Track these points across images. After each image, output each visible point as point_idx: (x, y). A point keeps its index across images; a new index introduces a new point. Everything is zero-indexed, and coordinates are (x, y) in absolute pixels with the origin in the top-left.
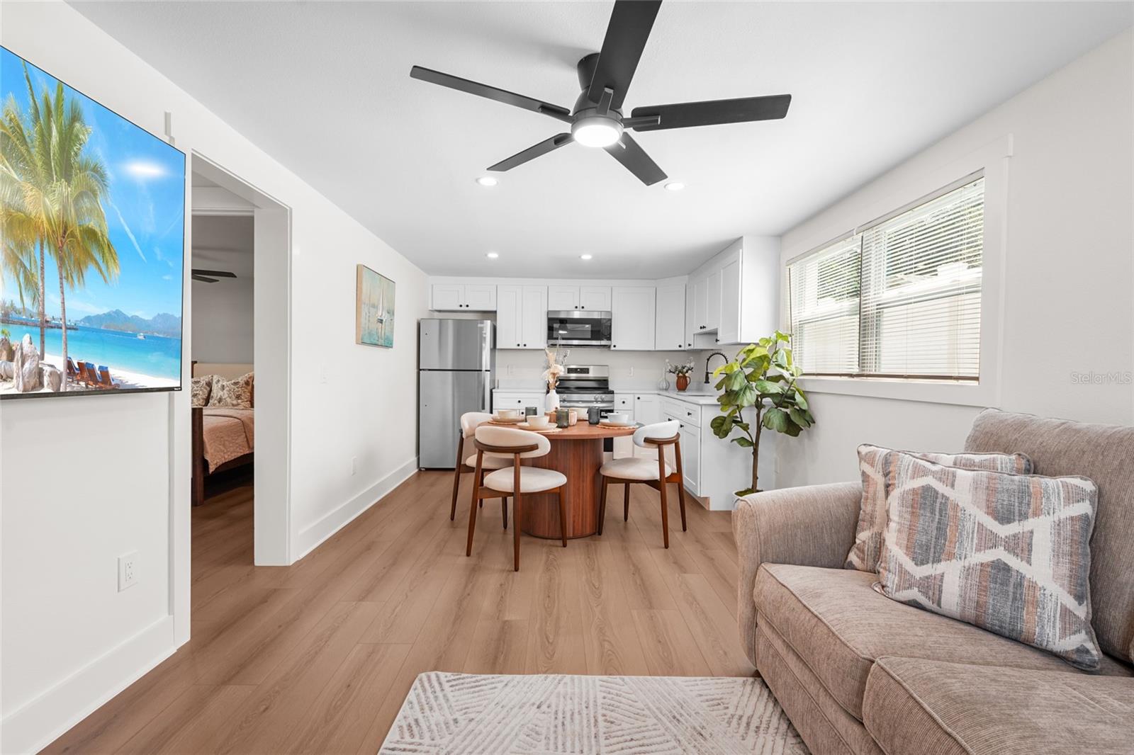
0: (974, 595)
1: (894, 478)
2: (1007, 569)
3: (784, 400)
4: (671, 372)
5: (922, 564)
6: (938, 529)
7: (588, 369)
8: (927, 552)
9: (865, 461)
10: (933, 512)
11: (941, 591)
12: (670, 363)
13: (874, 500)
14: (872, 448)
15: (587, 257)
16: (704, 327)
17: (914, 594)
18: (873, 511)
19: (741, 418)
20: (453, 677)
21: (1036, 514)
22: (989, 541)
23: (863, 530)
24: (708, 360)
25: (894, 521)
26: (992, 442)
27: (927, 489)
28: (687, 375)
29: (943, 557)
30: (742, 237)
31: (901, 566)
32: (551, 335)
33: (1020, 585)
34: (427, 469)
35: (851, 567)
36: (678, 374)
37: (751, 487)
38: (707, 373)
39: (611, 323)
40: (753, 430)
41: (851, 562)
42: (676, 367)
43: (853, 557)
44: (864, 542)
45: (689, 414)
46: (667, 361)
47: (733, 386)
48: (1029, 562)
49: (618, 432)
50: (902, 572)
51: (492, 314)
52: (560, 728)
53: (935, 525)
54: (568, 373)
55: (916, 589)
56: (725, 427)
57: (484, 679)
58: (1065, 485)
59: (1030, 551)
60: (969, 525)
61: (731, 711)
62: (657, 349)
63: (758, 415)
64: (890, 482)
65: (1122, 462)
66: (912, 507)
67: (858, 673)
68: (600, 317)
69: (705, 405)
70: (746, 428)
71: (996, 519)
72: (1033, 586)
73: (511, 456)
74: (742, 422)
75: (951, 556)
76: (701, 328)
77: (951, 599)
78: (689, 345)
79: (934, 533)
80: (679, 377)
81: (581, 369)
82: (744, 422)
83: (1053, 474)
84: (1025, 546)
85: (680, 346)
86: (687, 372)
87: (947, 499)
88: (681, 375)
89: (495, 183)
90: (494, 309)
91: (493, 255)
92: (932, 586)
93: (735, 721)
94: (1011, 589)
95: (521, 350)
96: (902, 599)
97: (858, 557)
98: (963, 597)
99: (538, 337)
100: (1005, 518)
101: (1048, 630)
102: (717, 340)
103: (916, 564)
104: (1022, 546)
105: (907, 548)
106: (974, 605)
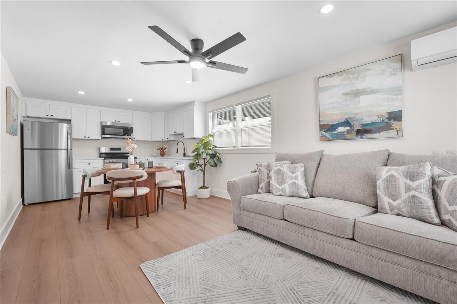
0: (291, 190)
1: (271, 168)
2: (295, 183)
3: (213, 156)
4: (158, 149)
5: (281, 186)
6: (283, 177)
7: (121, 149)
8: (281, 183)
9: (259, 166)
10: (281, 174)
11: (285, 191)
12: (157, 146)
13: (264, 175)
14: (260, 163)
15: (130, 100)
16: (176, 132)
17: (280, 193)
18: (264, 178)
19: (199, 163)
20: (154, 261)
21: (297, 171)
22: (291, 178)
23: (262, 183)
24: (177, 144)
25: (273, 178)
26: (282, 159)
27: (279, 169)
28: (165, 150)
29: (285, 183)
30: (194, 102)
31: (277, 187)
32: (103, 133)
33: (298, 185)
34: (29, 204)
35: (260, 193)
36: (161, 150)
37: (203, 186)
38: (177, 149)
39: (132, 129)
40: (203, 167)
41: (259, 192)
42: (160, 147)
43: (260, 191)
44: (263, 186)
45: (177, 163)
46: (156, 145)
47: (200, 152)
48: (298, 181)
49: (164, 169)
50: (277, 188)
51: (69, 121)
52: (205, 257)
53: (282, 177)
54: (111, 150)
55: (280, 192)
56: (194, 166)
57: (167, 257)
58: (300, 165)
59: (298, 178)
60: (288, 175)
61: (241, 238)
62: (152, 140)
63: (204, 162)
64: (270, 169)
65: (307, 159)
66: (277, 174)
67: (282, 208)
68: (127, 126)
69: (185, 159)
70: (201, 166)
71: (292, 173)
72: (300, 185)
73: (131, 181)
74: (199, 164)
75: (286, 183)
76: (174, 132)
77: (288, 192)
78: (168, 139)
79: (282, 179)
80: (161, 151)
81: (117, 148)
82: (200, 164)
83: (297, 163)
84: (297, 178)
85: (163, 139)
86: (165, 149)
87: (283, 171)
88: (162, 150)
89: (120, 64)
90: (69, 118)
91: (81, 93)
92: (283, 190)
93: (244, 239)
94: (297, 187)
95: (86, 140)
96: (278, 195)
97: (261, 190)
98: (289, 190)
99: (96, 134)
100: (293, 173)
101: (303, 193)
102: (184, 137)
103: (280, 186)
104: (296, 178)
105: (277, 183)
106: (291, 192)
